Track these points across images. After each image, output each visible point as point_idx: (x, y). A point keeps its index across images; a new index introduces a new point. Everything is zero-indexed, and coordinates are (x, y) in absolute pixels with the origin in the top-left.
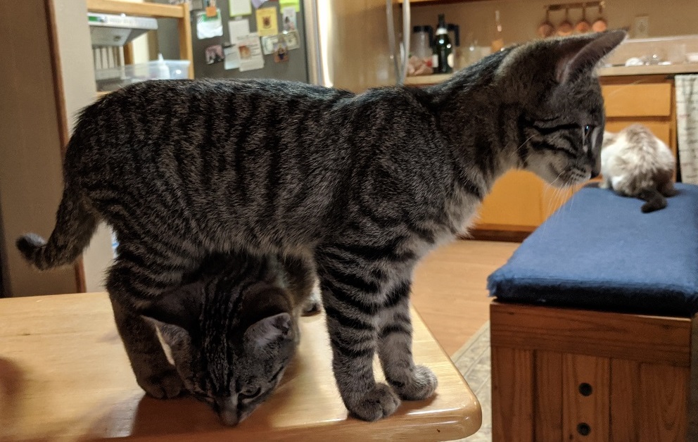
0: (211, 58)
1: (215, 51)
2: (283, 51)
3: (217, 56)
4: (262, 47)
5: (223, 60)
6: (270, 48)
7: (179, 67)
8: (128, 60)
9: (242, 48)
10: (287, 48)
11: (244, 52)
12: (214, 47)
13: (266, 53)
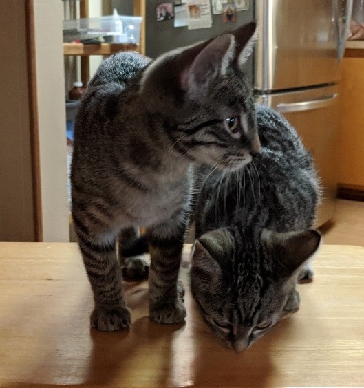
0: (161, 15)
1: (165, 8)
2: (231, 11)
3: (168, 14)
4: (211, 7)
5: (173, 18)
6: (219, 9)
7: (131, 23)
8: (84, 14)
9: (191, 7)
10: (235, 9)
11: (193, 11)
12: (165, 5)
13: (215, 13)
